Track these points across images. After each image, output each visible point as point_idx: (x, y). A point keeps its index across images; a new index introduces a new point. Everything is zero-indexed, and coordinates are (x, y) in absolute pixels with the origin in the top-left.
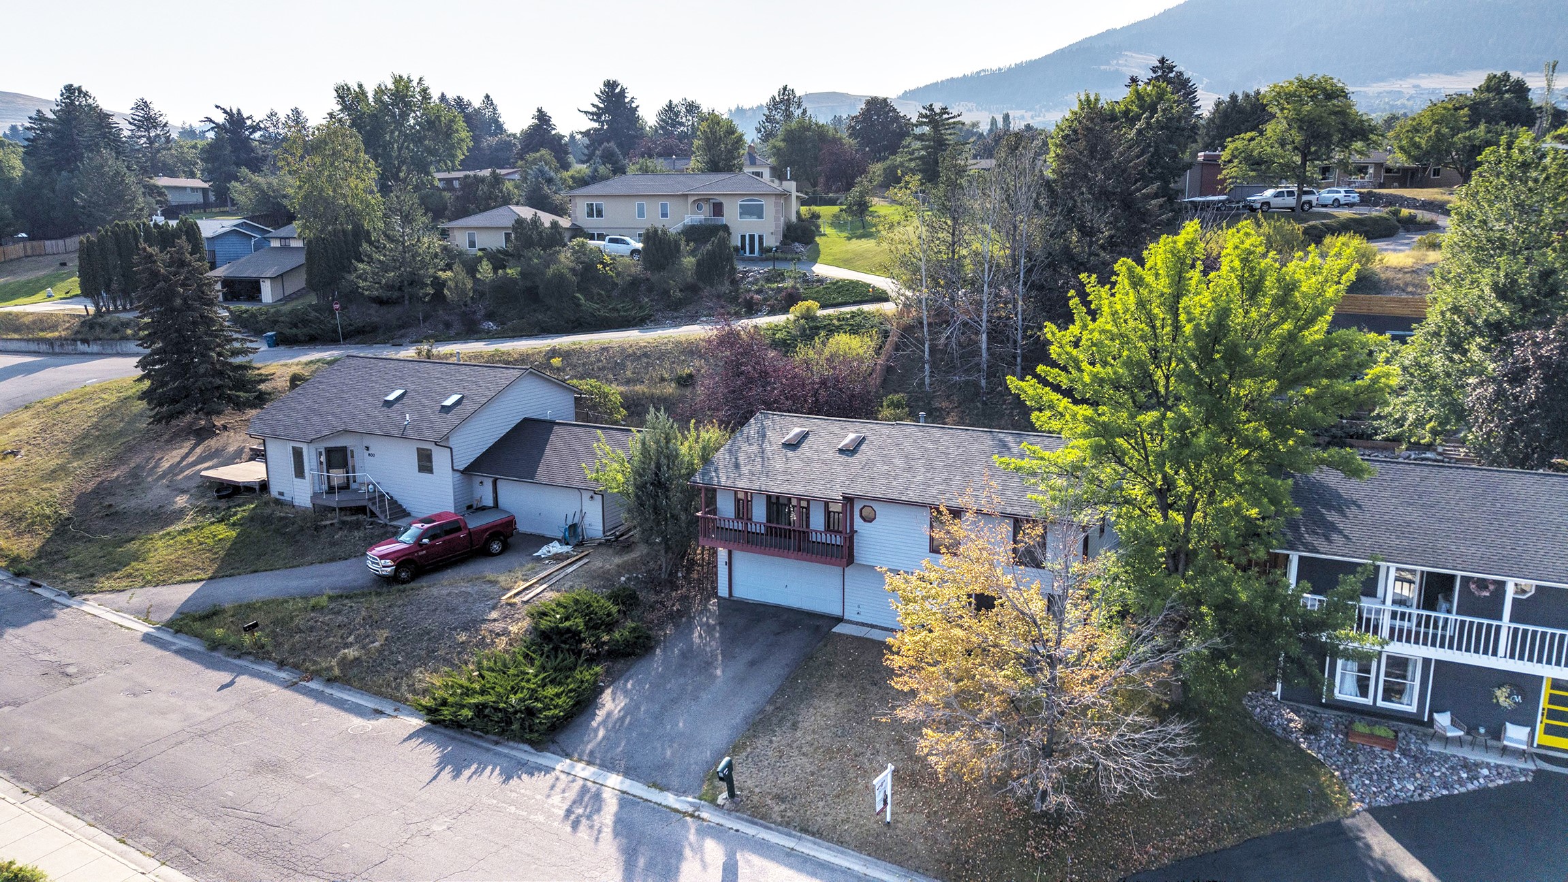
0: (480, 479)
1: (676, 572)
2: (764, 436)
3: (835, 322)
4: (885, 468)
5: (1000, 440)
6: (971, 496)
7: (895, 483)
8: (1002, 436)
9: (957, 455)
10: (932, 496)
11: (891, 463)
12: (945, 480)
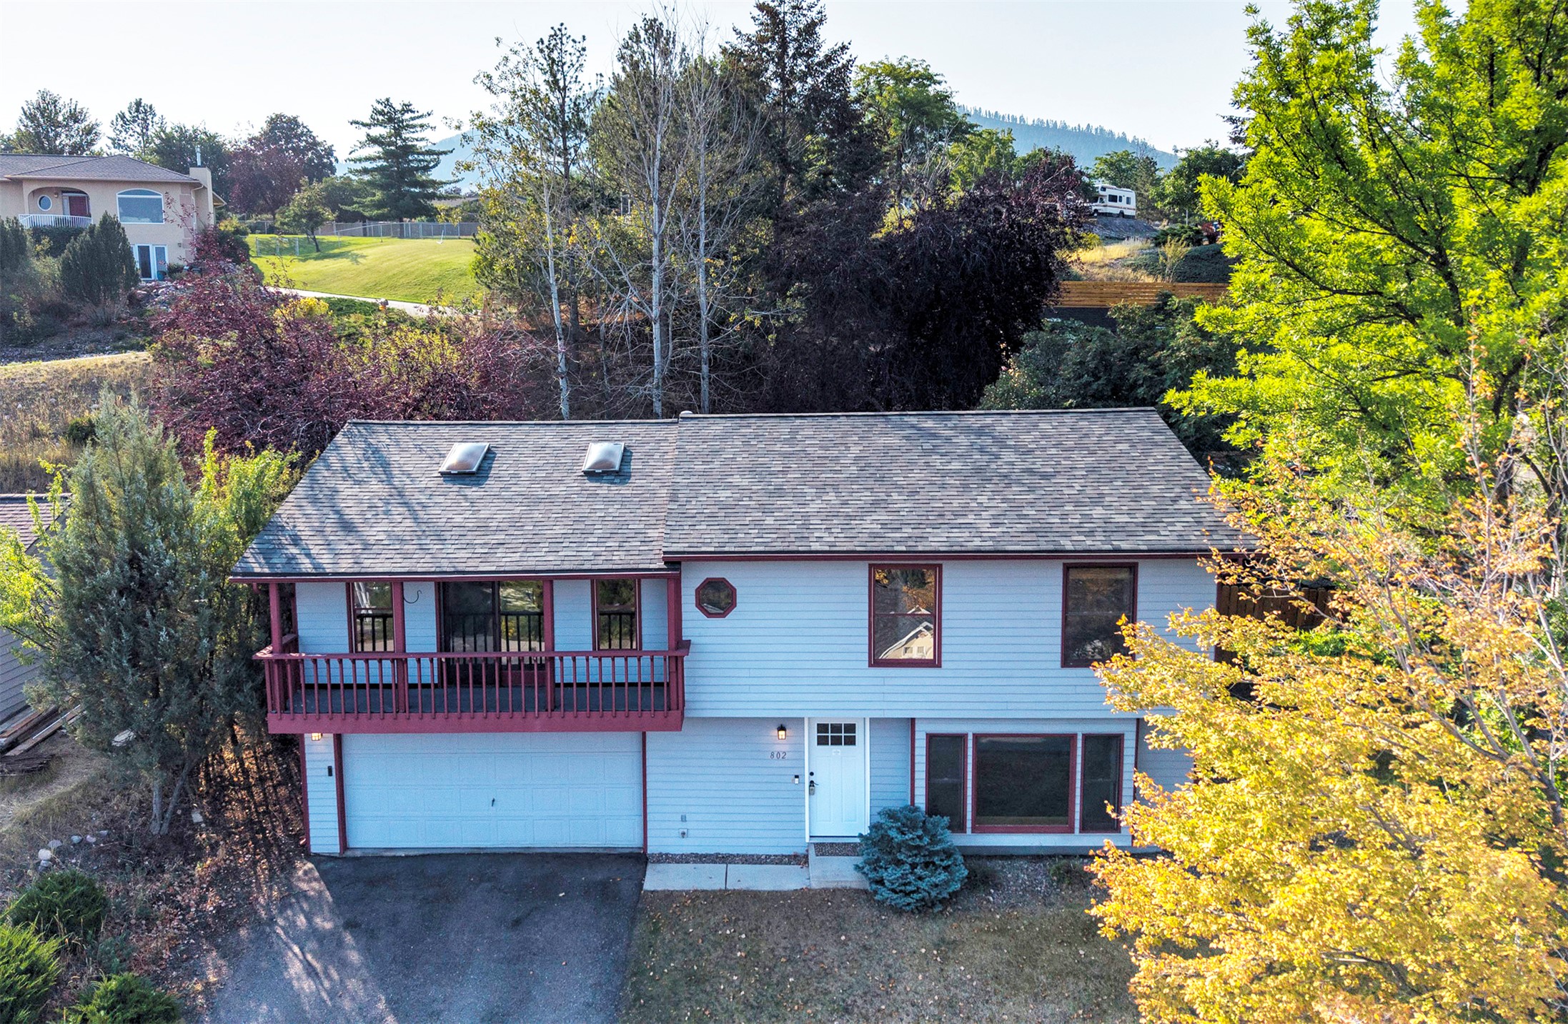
1: (188, 811)
2: (386, 465)
4: (723, 495)
5: (913, 427)
6: (960, 526)
7: (770, 521)
8: (913, 420)
9: (857, 458)
10: (875, 536)
11: (730, 486)
12: (875, 503)
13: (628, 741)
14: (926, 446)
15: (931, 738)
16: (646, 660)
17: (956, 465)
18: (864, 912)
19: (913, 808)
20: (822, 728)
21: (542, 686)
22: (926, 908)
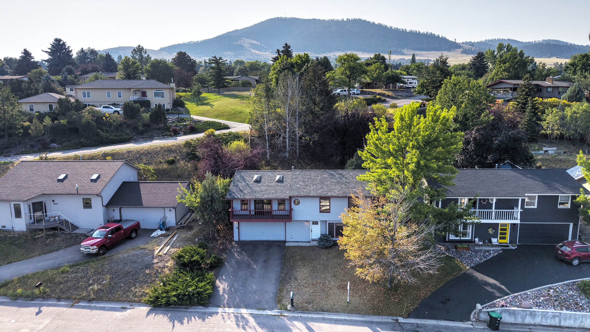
0: (113, 209)
1: (214, 234)
2: (244, 179)
3: (224, 137)
4: (298, 186)
5: (330, 173)
6: (333, 192)
7: (305, 191)
8: (330, 172)
9: (320, 179)
10: (320, 193)
11: (299, 184)
12: (321, 187)
13: (283, 224)
14: (331, 177)
15: (329, 223)
16: (286, 212)
17: (335, 181)
18: (318, 249)
19: (326, 234)
20: (313, 222)
21: (271, 215)
22: (327, 248)
